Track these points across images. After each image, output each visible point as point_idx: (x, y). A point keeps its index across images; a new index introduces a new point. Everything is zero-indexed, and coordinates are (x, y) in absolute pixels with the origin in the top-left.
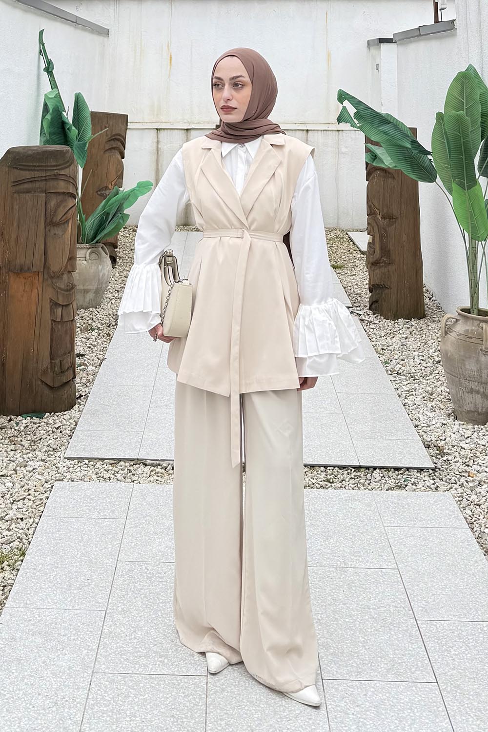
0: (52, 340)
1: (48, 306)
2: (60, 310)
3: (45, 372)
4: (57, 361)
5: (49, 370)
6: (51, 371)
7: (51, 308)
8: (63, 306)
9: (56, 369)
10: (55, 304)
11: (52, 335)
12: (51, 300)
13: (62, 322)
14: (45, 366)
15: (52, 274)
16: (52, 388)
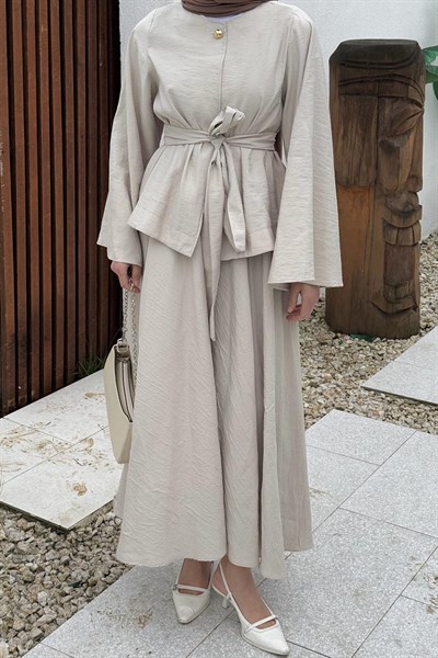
0: (386, 264)
1: (380, 227)
2: (395, 232)
3: (376, 296)
5: (382, 295)
6: (384, 296)
7: (384, 230)
8: (399, 229)
10: (388, 226)
11: (385, 258)
12: (384, 221)
13: (398, 246)
14: (376, 290)
15: (385, 192)
16: (385, 314)
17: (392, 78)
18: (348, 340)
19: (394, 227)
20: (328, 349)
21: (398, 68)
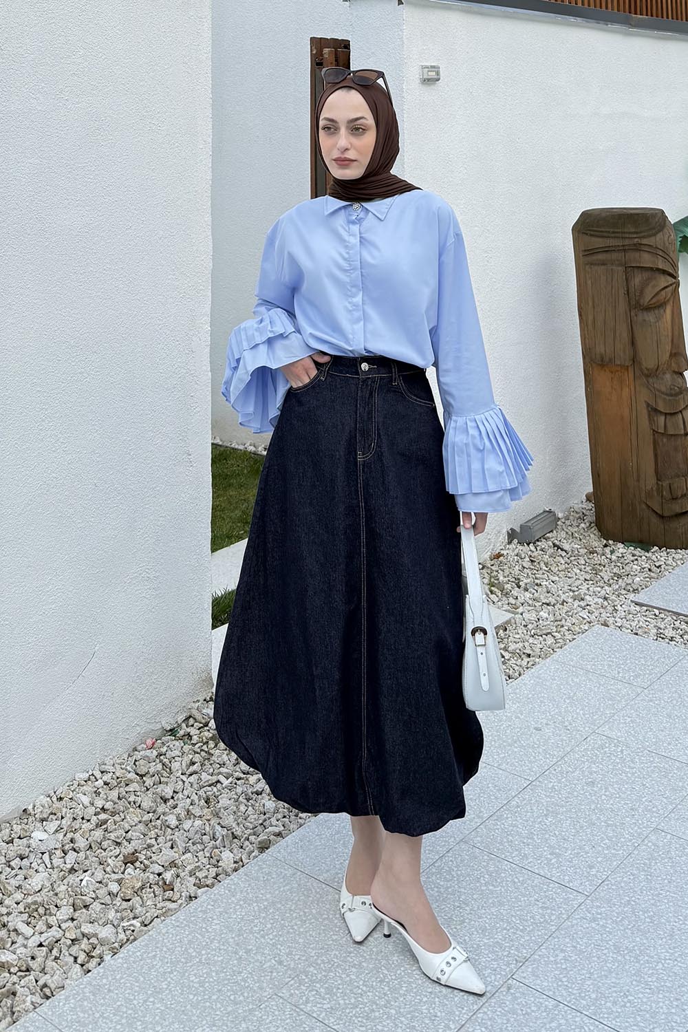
0: (656, 456)
1: (645, 412)
2: (662, 418)
3: (649, 494)
4: (665, 484)
5: (655, 493)
6: (658, 494)
7: (649, 415)
8: (666, 414)
9: (664, 493)
10: (654, 411)
11: (655, 449)
12: (648, 405)
13: (667, 434)
14: (649, 487)
15: (646, 372)
16: (662, 517)
17: (638, 248)
18: (621, 548)
19: (661, 412)
20: (596, 559)
21: (644, 237)
